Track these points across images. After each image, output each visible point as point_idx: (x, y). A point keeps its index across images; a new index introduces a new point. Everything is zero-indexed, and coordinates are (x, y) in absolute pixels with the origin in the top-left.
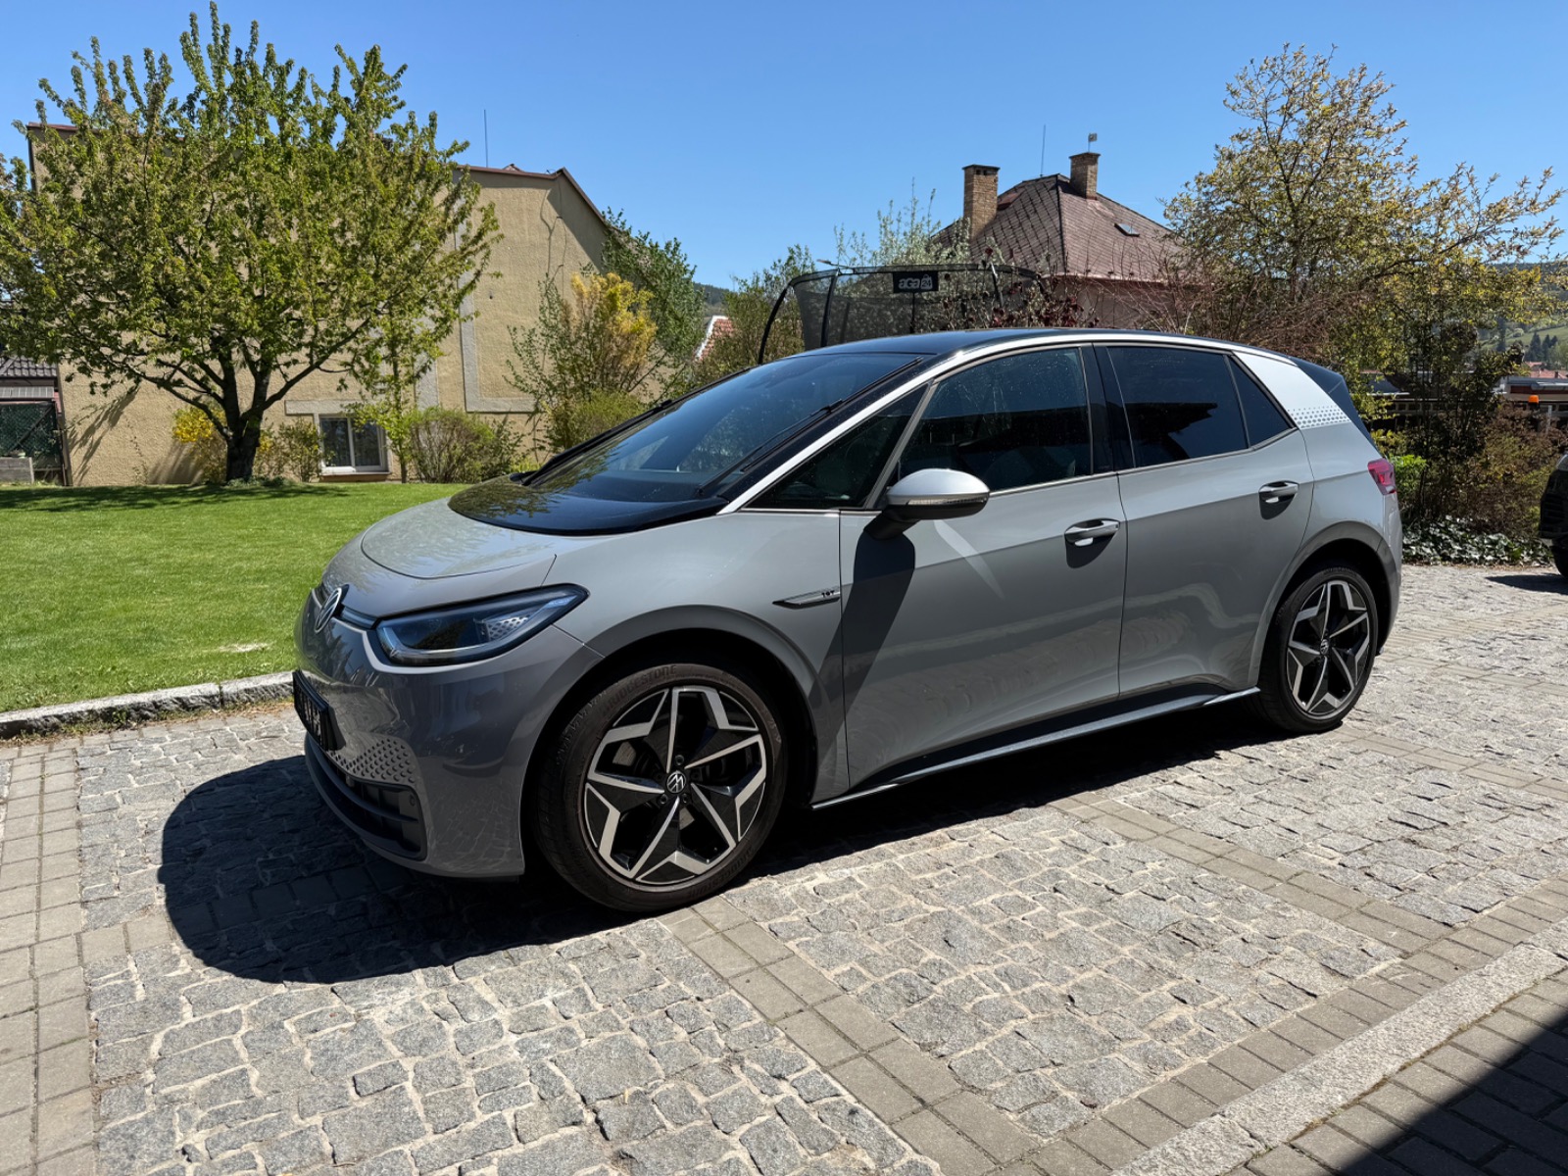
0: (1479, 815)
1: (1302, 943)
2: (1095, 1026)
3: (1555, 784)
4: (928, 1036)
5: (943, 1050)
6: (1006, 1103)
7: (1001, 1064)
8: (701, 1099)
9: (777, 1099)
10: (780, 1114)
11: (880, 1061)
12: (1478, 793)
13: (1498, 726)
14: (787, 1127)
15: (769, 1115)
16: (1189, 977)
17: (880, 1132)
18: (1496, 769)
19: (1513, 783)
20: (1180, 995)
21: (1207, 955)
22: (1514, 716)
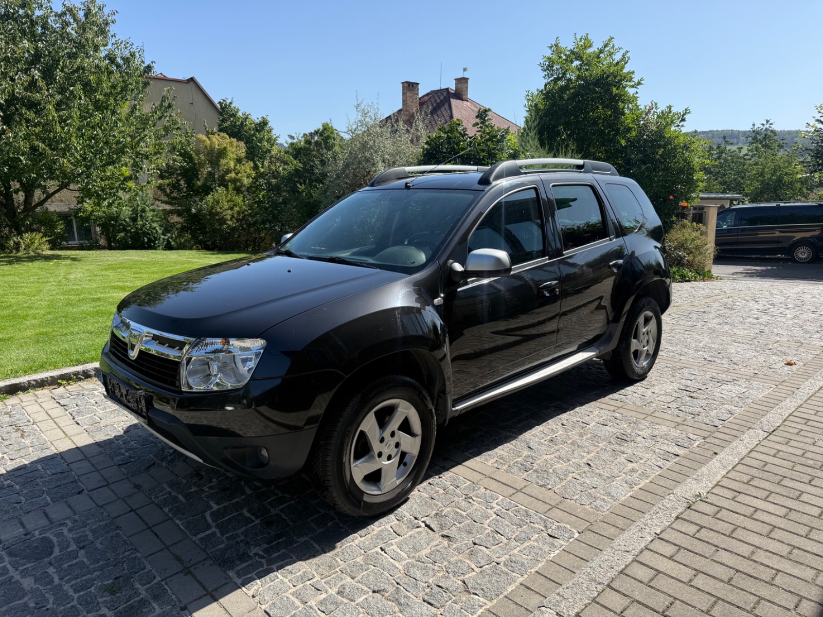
0: (711, 385)
1: (665, 437)
2: (602, 473)
3: (734, 371)
4: (541, 483)
5: (549, 487)
6: (583, 503)
7: (574, 490)
8: (464, 514)
9: (494, 510)
10: (498, 515)
11: (527, 493)
12: (708, 377)
13: (706, 350)
14: (503, 520)
15: (495, 516)
16: (629, 451)
17: (541, 518)
18: (710, 366)
19: (718, 372)
20: (630, 459)
21: (633, 444)
22: (710, 345)
